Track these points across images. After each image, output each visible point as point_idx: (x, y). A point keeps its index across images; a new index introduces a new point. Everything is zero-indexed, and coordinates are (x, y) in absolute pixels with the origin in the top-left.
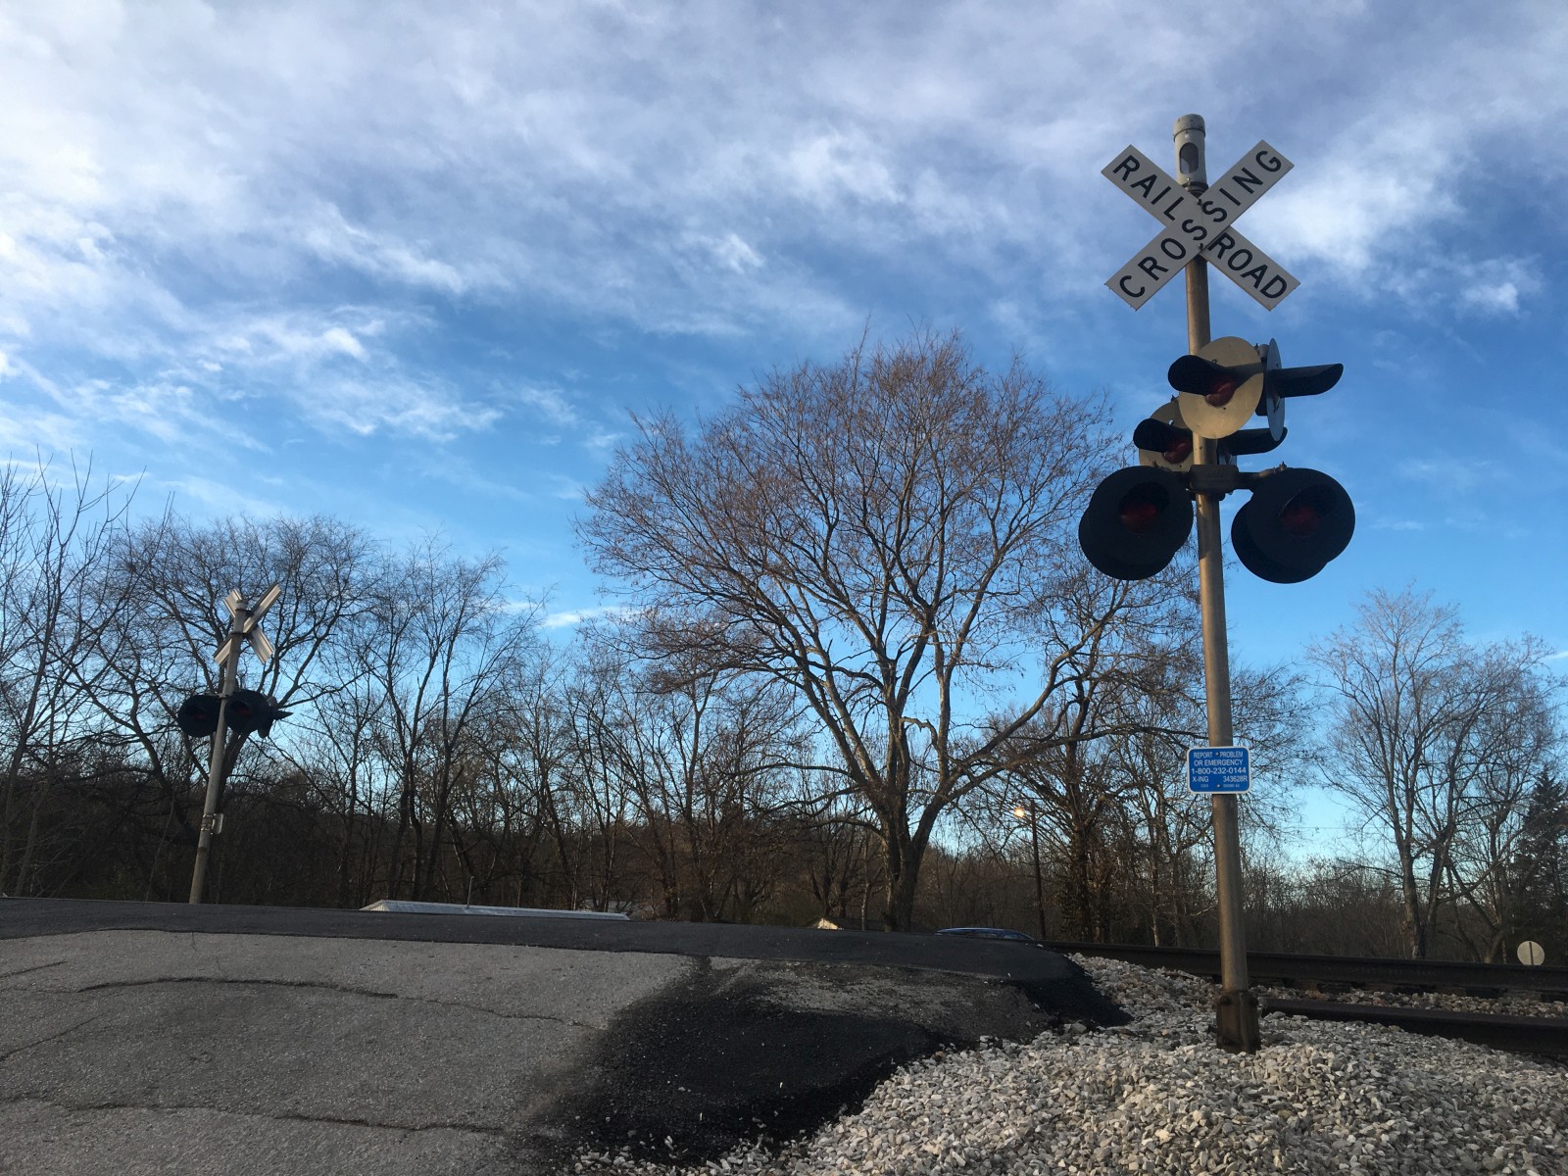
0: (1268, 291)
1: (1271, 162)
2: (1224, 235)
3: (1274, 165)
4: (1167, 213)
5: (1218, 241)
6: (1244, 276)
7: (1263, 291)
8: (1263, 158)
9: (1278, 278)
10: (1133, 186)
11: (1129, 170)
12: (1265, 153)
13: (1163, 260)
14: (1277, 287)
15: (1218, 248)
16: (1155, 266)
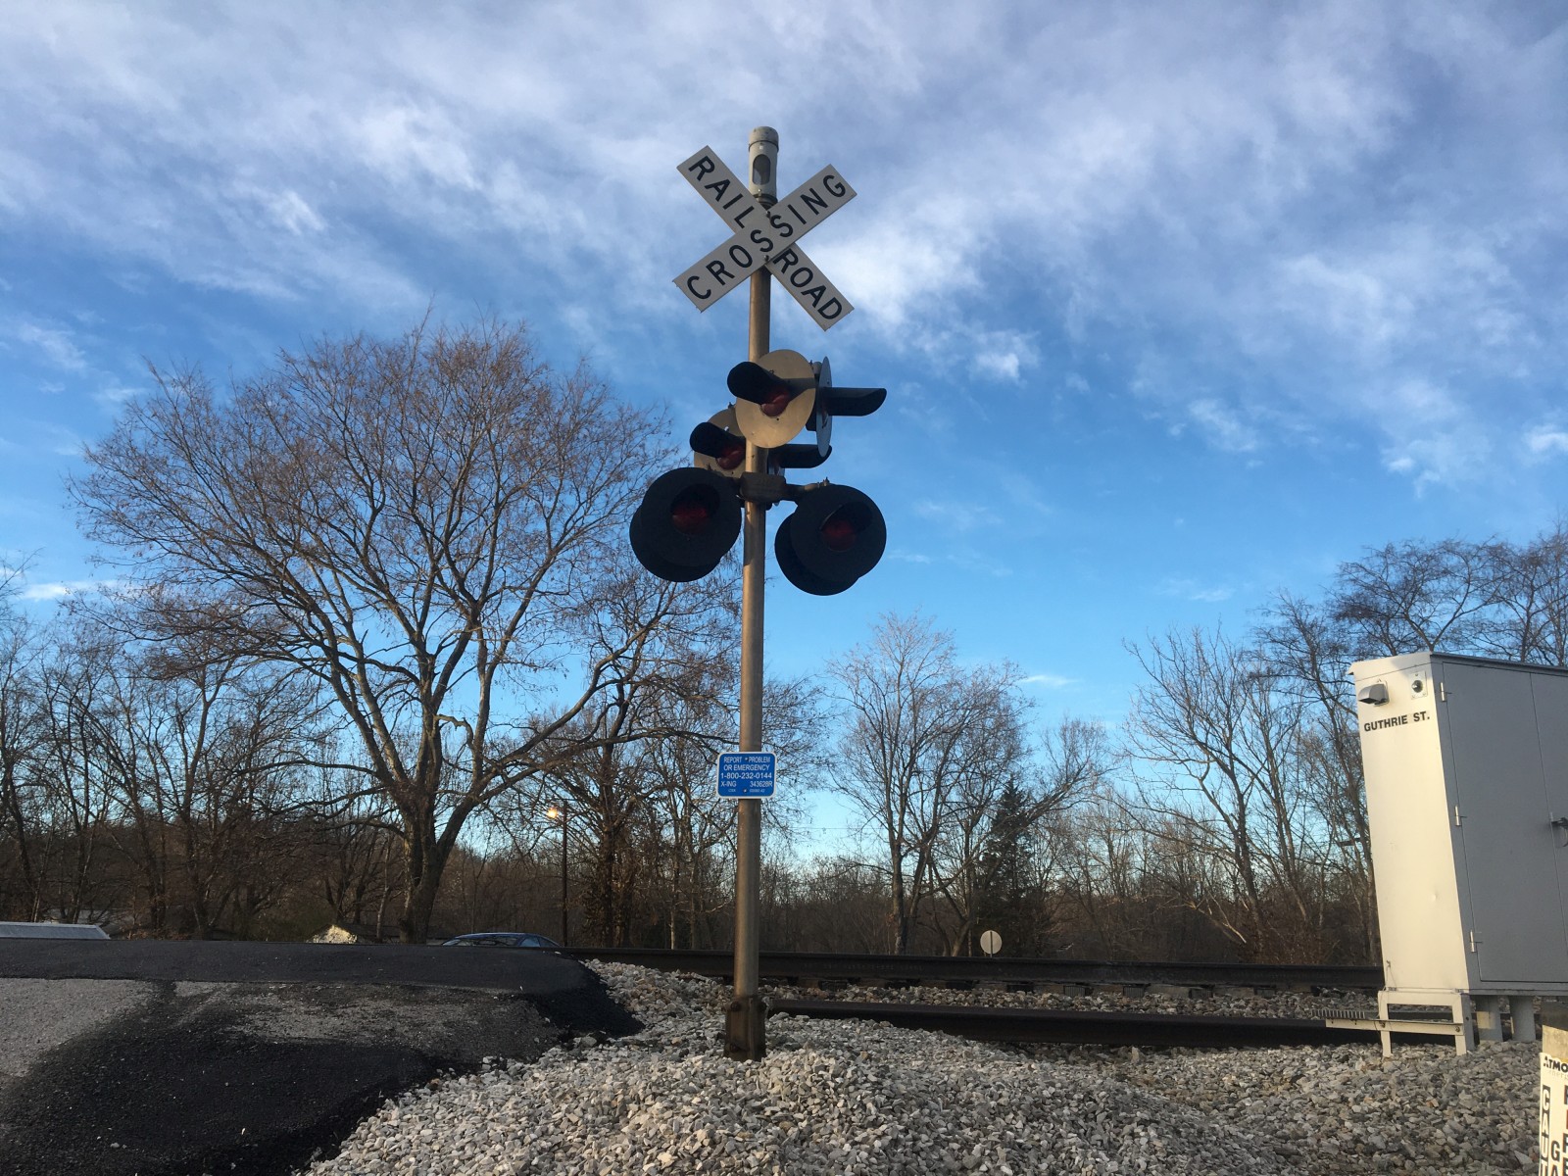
0: (825, 312)
1: (837, 187)
2: (789, 251)
3: (839, 191)
4: (737, 220)
5: (783, 256)
6: (804, 293)
7: (821, 311)
8: (829, 181)
9: (834, 300)
10: (707, 187)
11: (704, 170)
12: (832, 177)
13: (730, 266)
14: (831, 310)
15: (782, 263)
16: (722, 270)
